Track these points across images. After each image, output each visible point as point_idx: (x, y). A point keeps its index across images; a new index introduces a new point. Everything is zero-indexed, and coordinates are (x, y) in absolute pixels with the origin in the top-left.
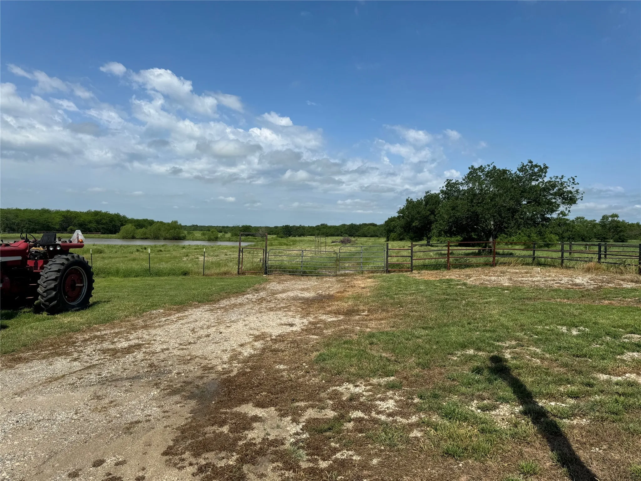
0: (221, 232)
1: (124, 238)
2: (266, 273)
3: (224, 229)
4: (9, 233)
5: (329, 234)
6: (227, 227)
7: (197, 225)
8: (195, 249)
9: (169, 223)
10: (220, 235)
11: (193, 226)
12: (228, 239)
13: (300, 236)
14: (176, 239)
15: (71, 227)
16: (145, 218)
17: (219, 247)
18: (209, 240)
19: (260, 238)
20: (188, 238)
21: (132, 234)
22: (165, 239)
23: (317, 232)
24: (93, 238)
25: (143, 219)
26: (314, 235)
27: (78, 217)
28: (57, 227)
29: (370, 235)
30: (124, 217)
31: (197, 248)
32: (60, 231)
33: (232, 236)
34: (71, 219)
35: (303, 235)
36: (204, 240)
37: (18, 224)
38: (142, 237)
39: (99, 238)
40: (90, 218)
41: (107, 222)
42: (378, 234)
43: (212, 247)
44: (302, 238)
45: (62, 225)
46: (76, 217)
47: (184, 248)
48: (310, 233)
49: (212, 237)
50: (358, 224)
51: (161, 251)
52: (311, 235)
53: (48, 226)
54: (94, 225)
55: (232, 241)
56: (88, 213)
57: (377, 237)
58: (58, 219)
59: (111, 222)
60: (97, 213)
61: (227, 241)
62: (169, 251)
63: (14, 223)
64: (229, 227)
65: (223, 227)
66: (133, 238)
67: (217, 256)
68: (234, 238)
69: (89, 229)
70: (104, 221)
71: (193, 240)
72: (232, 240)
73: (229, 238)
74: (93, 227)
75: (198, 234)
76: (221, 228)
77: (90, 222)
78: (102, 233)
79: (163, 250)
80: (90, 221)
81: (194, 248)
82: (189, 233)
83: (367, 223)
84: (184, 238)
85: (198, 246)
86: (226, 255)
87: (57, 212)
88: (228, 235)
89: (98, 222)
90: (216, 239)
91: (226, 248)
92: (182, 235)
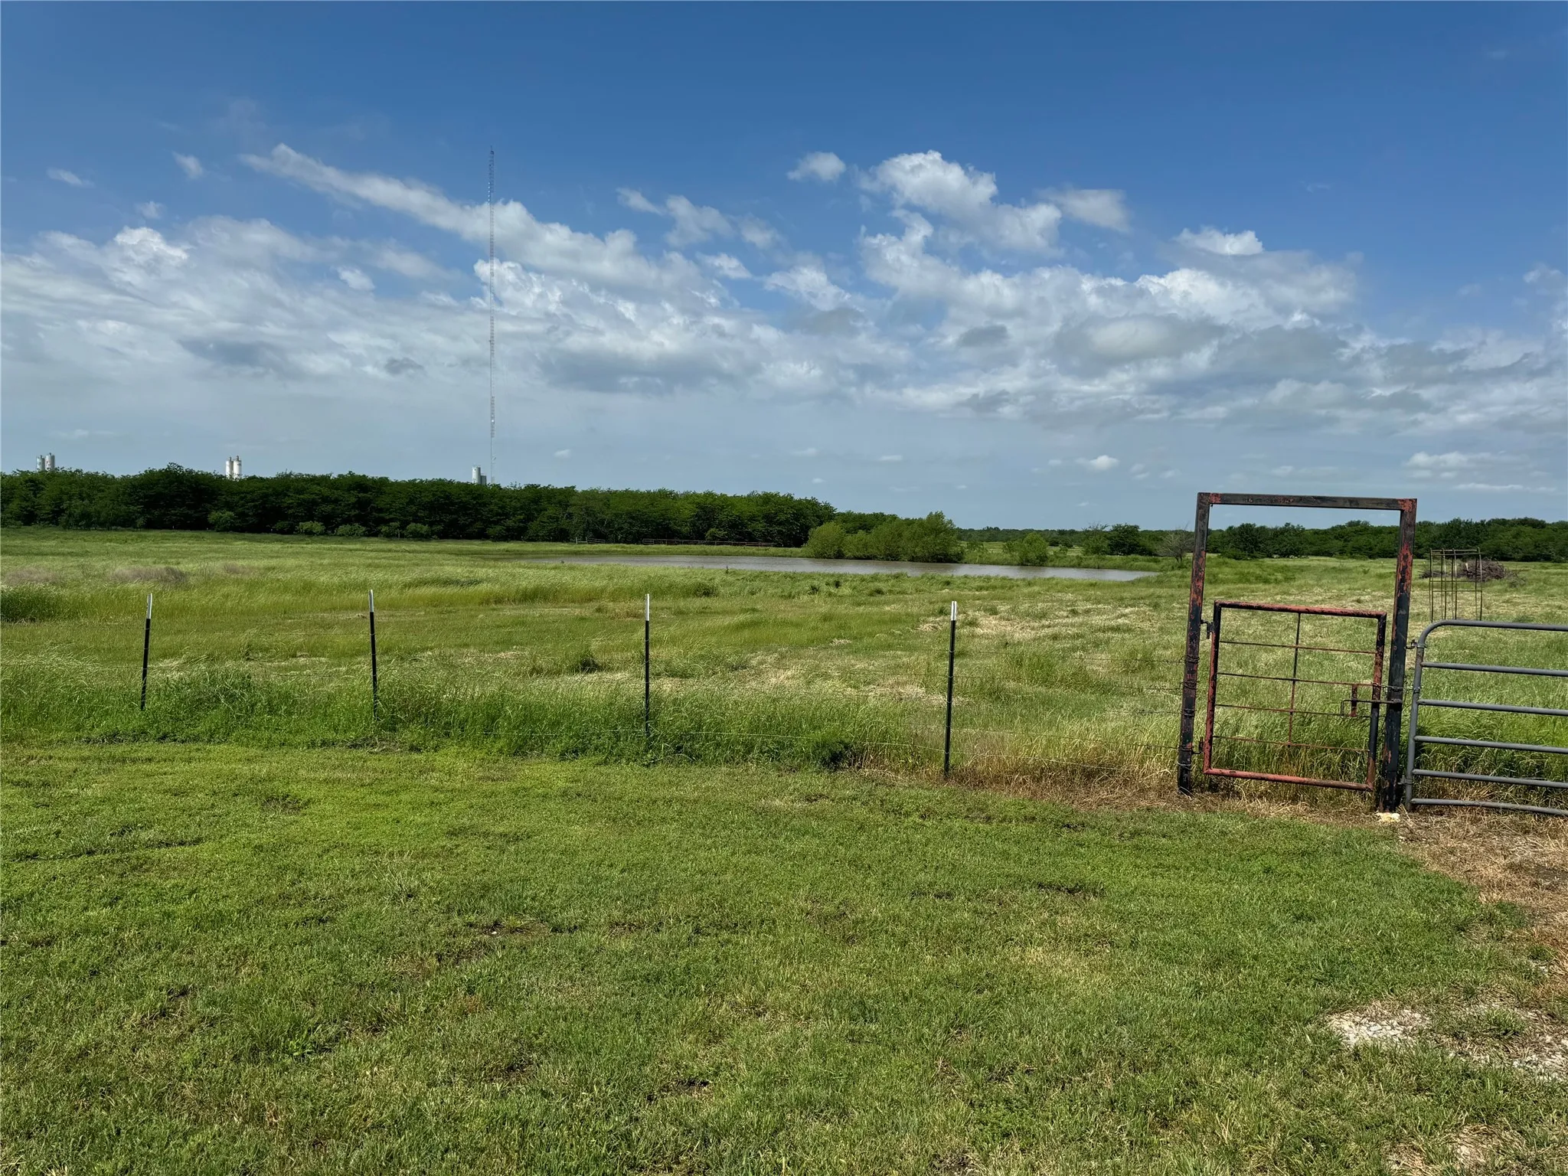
0: (1054, 544)
1: (821, 556)
2: (1390, 798)
3: (1063, 538)
4: (591, 542)
5: (1376, 550)
6: (1072, 532)
7: (997, 529)
8: (980, 589)
9: (920, 519)
10: (1051, 551)
11: (989, 529)
12: (1075, 561)
13: (1285, 555)
14: (940, 561)
15: (712, 530)
16: (877, 511)
17: (1051, 585)
18: (1024, 563)
19: (1172, 561)
20: (968, 557)
21: (836, 548)
22: (913, 559)
23: (1341, 543)
24: (753, 554)
25: (874, 514)
26: (1330, 555)
27: (728, 506)
28: (685, 529)
29: (1521, 555)
30: (827, 507)
31: (987, 584)
32: (692, 539)
33: (1086, 552)
34: (713, 511)
35: (1297, 553)
36: (1008, 564)
37: (610, 524)
38: (858, 554)
39: (765, 555)
40: (754, 509)
41: (787, 520)
42: (1553, 551)
43: (1030, 584)
44: (1293, 562)
45: (694, 525)
46: (723, 507)
47: (948, 583)
48: (1314, 549)
49: (1032, 556)
50: (1476, 520)
51: (879, 592)
52: (1317, 554)
53: (667, 528)
54: (760, 526)
55: (1087, 567)
56: (749, 498)
57: (1547, 559)
58: (688, 512)
59: (797, 519)
60: (767, 499)
61: (1073, 566)
62: (903, 593)
63: (602, 522)
64: (1077, 532)
65: (1062, 532)
66: (840, 556)
67: (1043, 615)
68: (1093, 559)
69: (749, 534)
70: (782, 517)
71: (982, 563)
72: (1085, 563)
73: (1078, 557)
74: (759, 531)
75: (995, 549)
76: (1055, 535)
77: (753, 519)
78: (778, 545)
79: (884, 590)
80: (754, 516)
81: (977, 584)
82: (972, 546)
83: (1509, 517)
84: (957, 559)
85: (989, 578)
86: (1074, 613)
87: (687, 496)
88: (1076, 552)
89: (769, 519)
90: (1042, 562)
91: (1071, 586)
92: (954, 550)
